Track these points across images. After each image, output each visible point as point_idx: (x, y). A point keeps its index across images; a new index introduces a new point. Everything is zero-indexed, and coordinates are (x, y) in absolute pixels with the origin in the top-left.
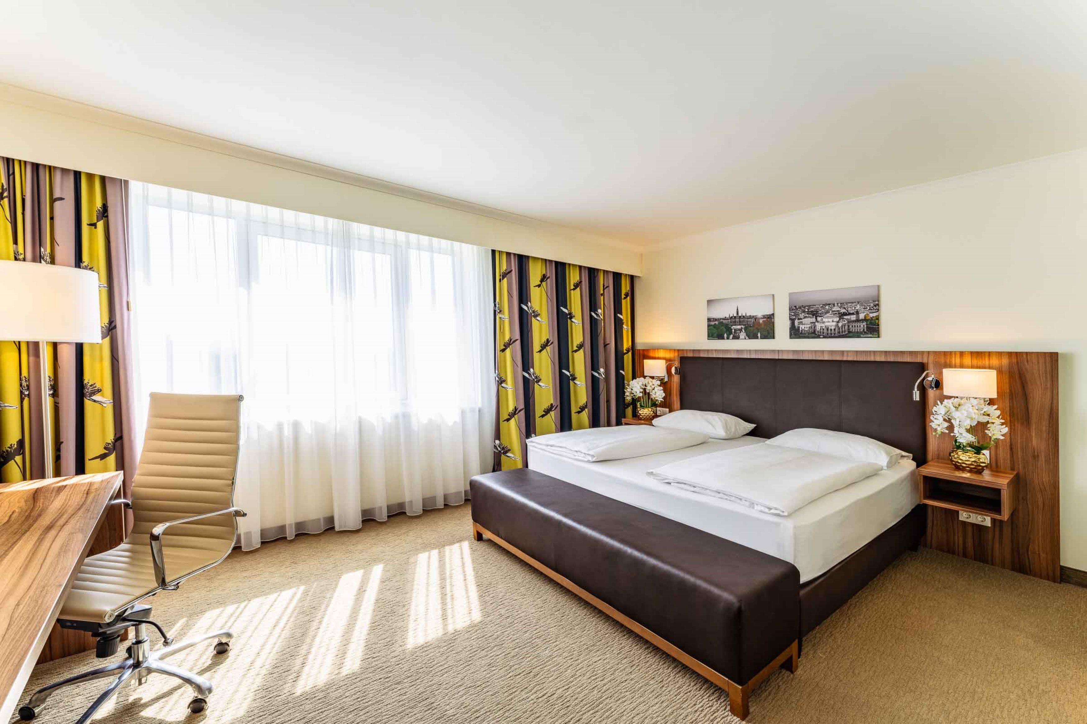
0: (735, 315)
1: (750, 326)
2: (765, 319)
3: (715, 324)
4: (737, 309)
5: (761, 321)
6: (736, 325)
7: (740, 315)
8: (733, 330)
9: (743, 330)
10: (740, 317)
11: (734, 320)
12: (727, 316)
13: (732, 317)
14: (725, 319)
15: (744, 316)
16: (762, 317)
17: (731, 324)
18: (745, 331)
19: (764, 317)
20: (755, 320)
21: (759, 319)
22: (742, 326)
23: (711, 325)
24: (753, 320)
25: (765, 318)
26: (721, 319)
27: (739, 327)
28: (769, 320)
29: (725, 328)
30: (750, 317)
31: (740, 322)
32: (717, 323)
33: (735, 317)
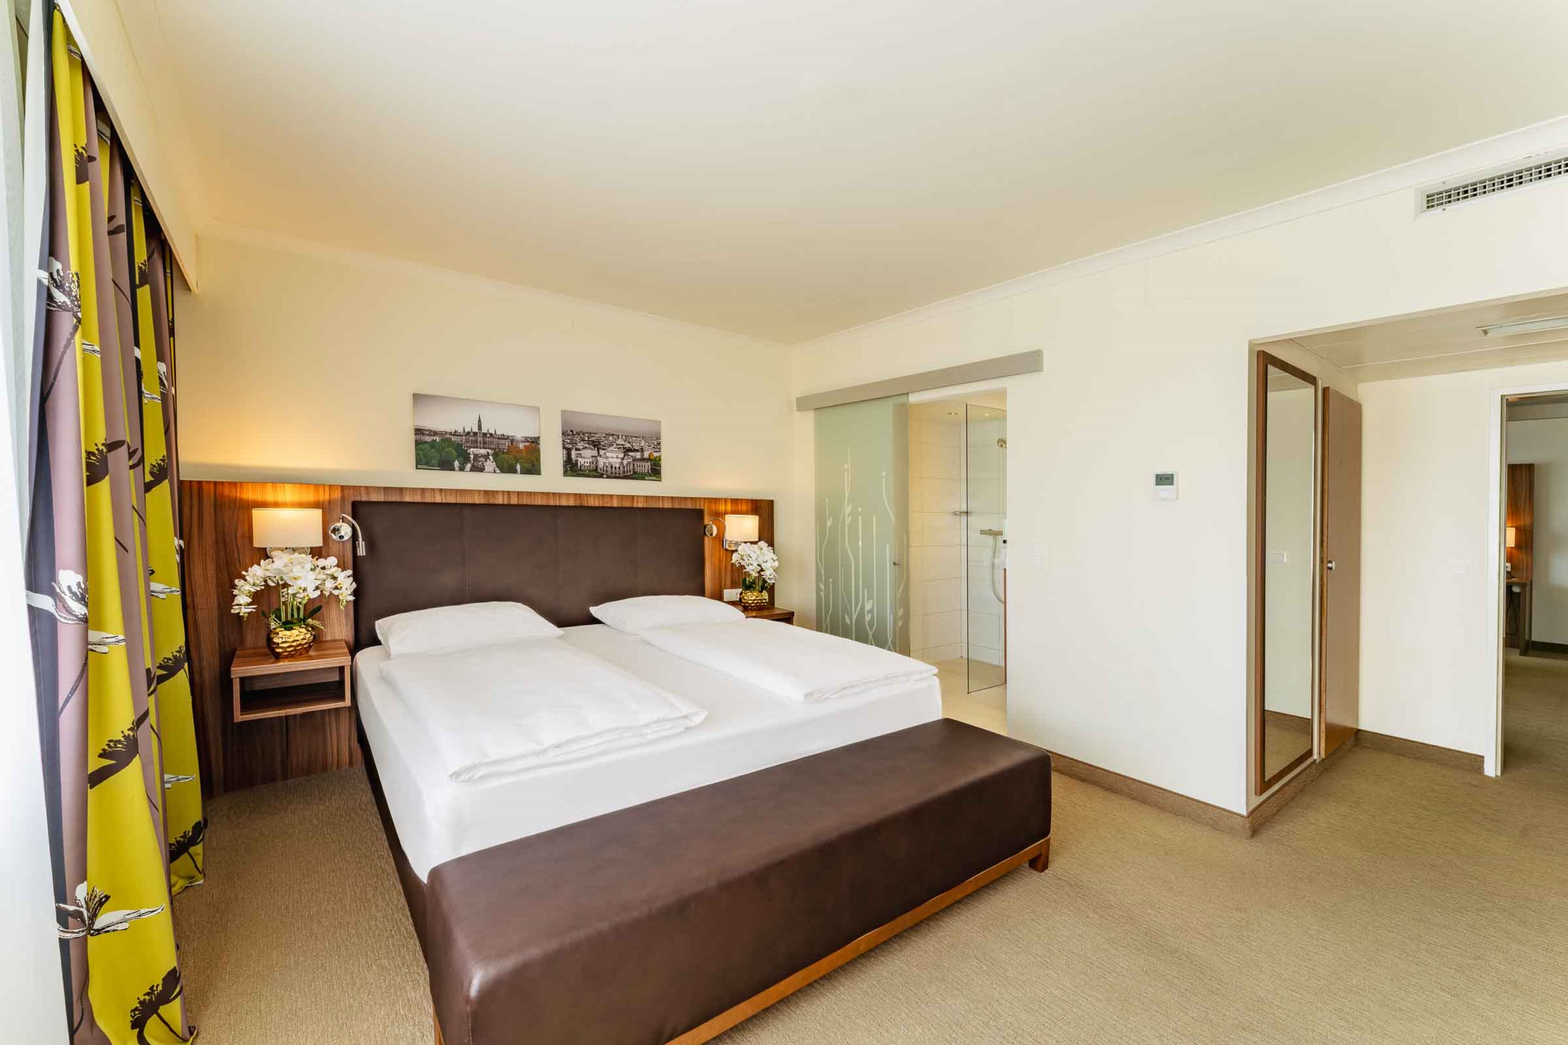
0: (476, 430)
1: (503, 452)
2: (528, 444)
3: (434, 441)
4: (480, 421)
5: (521, 446)
6: (477, 447)
7: (484, 430)
8: (472, 456)
9: (491, 457)
10: (485, 434)
11: (473, 439)
12: (460, 430)
13: (469, 433)
14: (455, 434)
15: (491, 434)
16: (523, 439)
17: (468, 445)
18: (494, 459)
19: (526, 440)
20: (512, 444)
21: (518, 442)
22: (489, 451)
23: (426, 442)
24: (507, 443)
25: (528, 442)
26: (446, 433)
27: (483, 451)
28: (534, 445)
29: (456, 451)
30: (503, 437)
31: (484, 443)
32: (438, 439)
33: (475, 434)
